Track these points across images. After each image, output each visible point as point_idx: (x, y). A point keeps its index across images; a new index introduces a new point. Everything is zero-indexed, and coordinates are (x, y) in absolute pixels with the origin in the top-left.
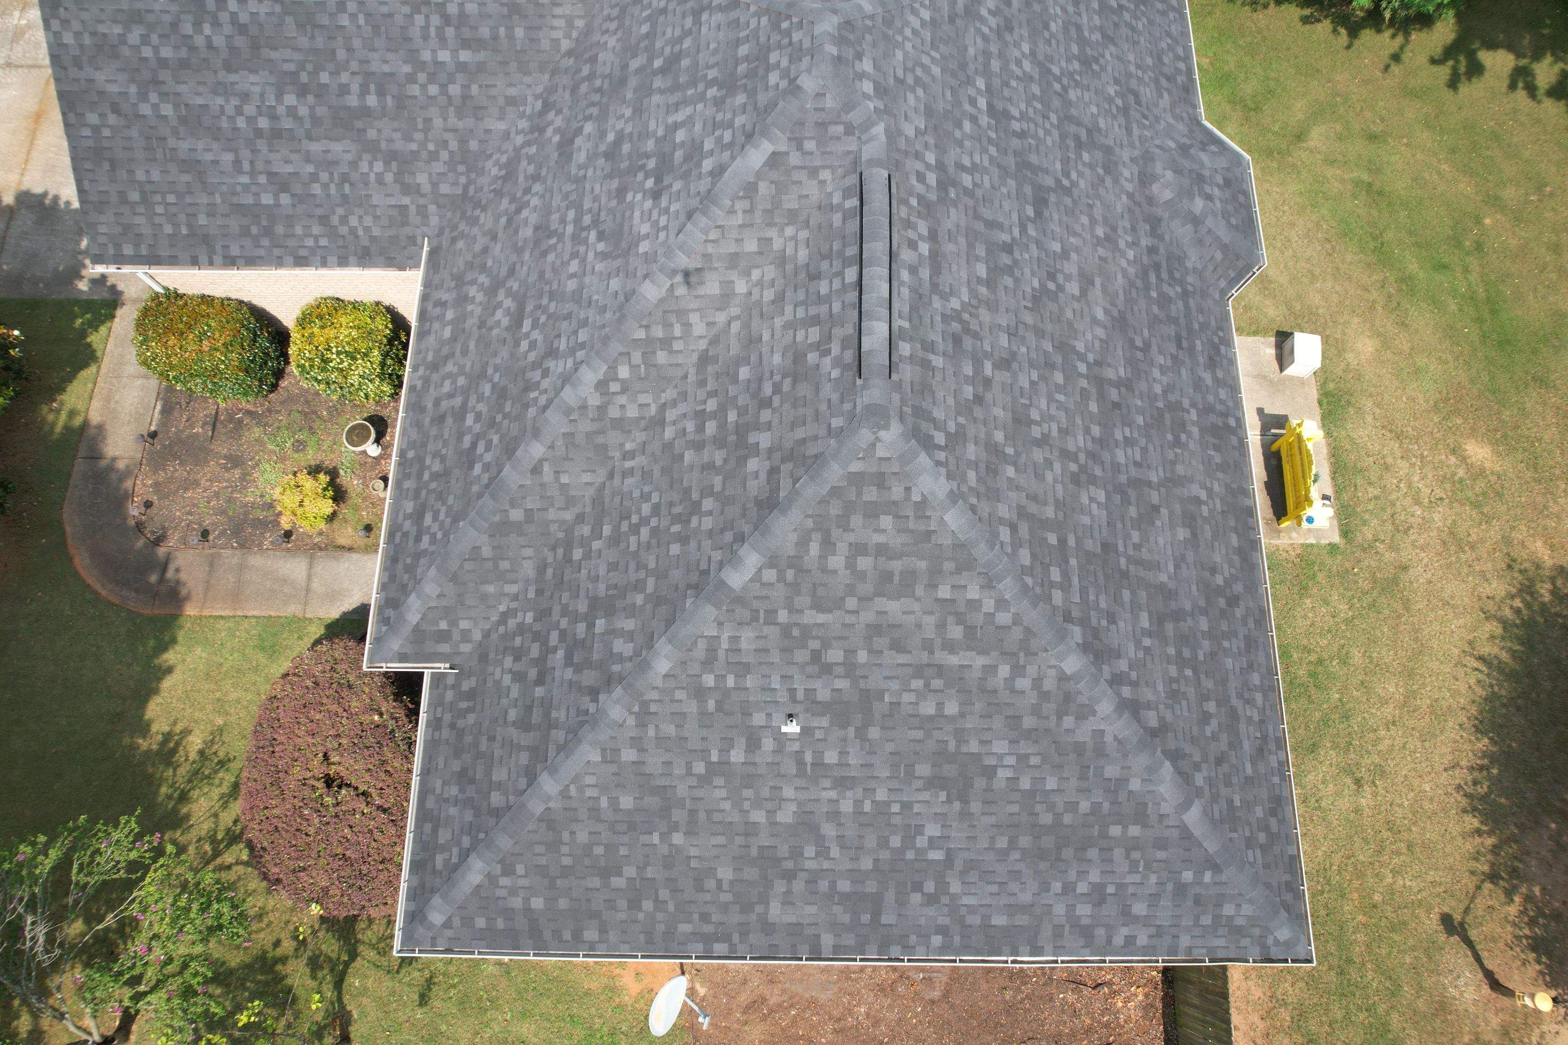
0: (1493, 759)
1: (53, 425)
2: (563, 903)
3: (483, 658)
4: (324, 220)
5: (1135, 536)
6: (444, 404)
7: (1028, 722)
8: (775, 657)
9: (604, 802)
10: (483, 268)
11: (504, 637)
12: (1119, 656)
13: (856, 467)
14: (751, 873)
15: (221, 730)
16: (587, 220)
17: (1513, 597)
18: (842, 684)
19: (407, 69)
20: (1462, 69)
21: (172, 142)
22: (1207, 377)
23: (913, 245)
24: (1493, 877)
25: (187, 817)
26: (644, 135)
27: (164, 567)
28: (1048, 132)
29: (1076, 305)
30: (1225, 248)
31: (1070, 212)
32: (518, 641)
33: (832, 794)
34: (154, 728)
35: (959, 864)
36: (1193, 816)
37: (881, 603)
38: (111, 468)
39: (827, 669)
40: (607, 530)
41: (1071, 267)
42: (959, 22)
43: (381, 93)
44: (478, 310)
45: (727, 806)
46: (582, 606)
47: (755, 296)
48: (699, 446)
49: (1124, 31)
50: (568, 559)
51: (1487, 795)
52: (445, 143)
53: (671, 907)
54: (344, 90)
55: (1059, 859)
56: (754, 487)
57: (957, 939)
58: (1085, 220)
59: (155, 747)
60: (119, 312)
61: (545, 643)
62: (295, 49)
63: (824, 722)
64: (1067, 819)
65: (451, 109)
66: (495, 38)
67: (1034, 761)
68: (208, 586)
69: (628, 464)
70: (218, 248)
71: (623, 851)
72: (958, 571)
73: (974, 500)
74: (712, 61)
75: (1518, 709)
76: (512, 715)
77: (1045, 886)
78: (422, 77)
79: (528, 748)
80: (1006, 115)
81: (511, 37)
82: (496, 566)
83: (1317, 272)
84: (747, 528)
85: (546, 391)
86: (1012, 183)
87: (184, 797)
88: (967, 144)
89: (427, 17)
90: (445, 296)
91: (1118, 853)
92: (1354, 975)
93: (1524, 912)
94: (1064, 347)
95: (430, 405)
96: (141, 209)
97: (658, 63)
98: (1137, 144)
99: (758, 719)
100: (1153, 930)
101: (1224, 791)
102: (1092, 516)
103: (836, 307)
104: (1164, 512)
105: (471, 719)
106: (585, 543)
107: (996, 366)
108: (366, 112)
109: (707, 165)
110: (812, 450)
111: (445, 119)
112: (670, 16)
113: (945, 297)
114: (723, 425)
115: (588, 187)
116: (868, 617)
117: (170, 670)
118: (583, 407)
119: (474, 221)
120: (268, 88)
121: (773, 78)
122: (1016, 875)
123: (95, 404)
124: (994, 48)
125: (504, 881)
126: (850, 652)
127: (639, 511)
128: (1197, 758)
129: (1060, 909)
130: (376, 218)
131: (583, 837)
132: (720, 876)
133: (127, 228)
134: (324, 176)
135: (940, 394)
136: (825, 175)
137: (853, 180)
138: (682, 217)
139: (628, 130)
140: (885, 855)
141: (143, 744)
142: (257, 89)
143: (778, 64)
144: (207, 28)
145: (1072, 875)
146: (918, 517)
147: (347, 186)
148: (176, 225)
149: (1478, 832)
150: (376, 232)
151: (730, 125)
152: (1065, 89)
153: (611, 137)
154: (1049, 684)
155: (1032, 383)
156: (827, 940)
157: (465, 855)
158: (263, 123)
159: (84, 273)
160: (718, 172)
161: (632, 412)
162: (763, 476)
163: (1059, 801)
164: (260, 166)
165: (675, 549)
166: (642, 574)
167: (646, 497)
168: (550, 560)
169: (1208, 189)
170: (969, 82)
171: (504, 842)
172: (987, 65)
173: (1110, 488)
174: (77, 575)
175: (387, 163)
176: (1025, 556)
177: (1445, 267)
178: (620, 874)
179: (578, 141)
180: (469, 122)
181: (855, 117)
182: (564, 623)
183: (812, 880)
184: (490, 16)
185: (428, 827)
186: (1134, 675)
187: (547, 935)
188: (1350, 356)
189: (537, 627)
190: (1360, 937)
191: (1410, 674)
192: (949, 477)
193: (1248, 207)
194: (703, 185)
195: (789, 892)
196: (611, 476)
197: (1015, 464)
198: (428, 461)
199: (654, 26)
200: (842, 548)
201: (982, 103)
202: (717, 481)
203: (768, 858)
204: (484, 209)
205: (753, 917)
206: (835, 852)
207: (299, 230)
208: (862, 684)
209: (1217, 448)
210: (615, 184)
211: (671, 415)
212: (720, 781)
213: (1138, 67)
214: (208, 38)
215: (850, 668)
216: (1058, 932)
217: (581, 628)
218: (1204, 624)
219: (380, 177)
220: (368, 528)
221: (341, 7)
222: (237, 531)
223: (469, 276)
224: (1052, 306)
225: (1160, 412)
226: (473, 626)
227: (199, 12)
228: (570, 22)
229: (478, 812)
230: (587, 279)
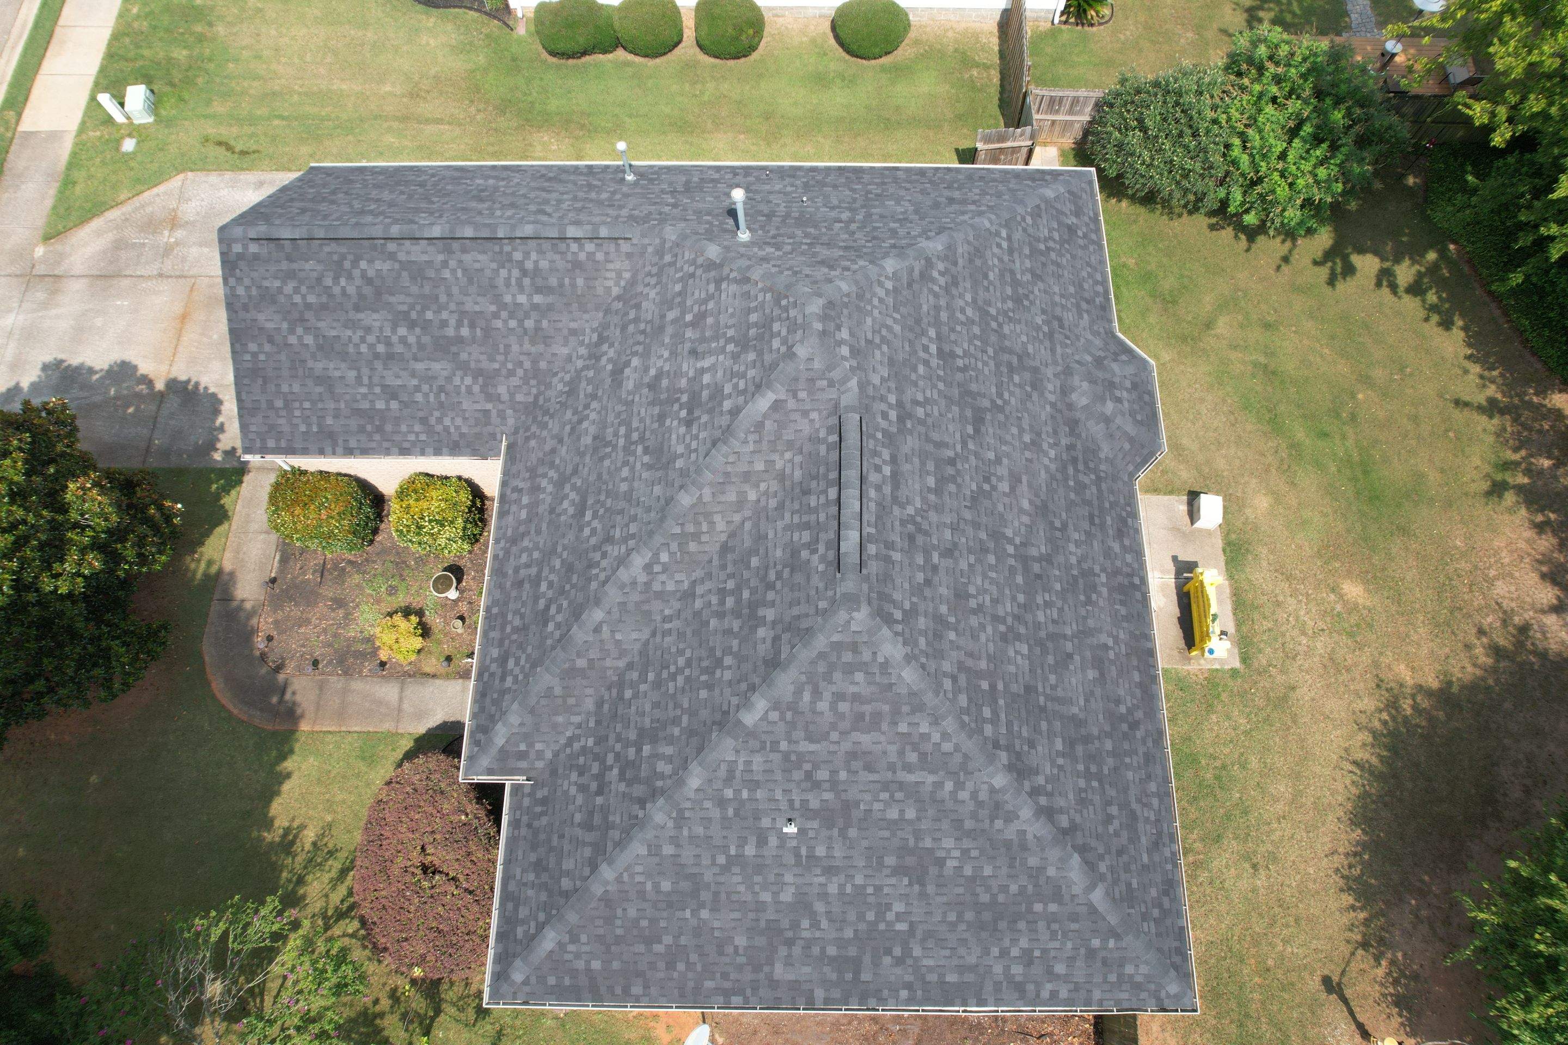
0: (1365, 846)
1: (195, 572)
2: (616, 965)
3: (554, 773)
4: (424, 421)
5: (1053, 678)
6: (523, 572)
7: (969, 824)
8: (778, 776)
9: (649, 886)
10: (552, 465)
11: (570, 757)
12: (1037, 773)
13: (836, 638)
14: (761, 941)
15: (330, 826)
16: (635, 436)
17: (1381, 711)
18: (828, 796)
19: (493, 308)
20: (1339, 269)
21: (310, 364)
22: (1116, 547)
23: (878, 469)
24: (1365, 945)
25: (304, 897)
26: (678, 374)
27: (283, 692)
28: (985, 364)
29: (1007, 500)
30: (1131, 440)
31: (1003, 426)
32: (581, 760)
33: (822, 880)
34: (277, 823)
35: (919, 934)
36: (1097, 896)
37: (856, 736)
38: (240, 608)
39: (817, 785)
40: (651, 676)
41: (1002, 471)
42: (916, 287)
43: (472, 326)
44: (549, 499)
45: (742, 888)
46: (633, 735)
47: (763, 503)
48: (721, 615)
49: (1051, 268)
50: (621, 697)
51: (1360, 876)
52: (520, 364)
53: (699, 968)
54: (444, 324)
55: (996, 930)
56: (763, 649)
57: (919, 993)
58: (1015, 430)
59: (277, 839)
60: (246, 478)
61: (603, 762)
62: (409, 295)
63: (815, 824)
64: (1001, 898)
65: (526, 338)
66: (561, 285)
67: (974, 853)
68: (318, 707)
69: (667, 626)
70: (340, 442)
71: (663, 924)
72: (913, 712)
73: (923, 660)
74: (731, 322)
75: (1386, 805)
76: (578, 818)
77: (986, 952)
78: (504, 314)
79: (590, 844)
80: (953, 355)
81: (574, 285)
82: (565, 702)
83: (1223, 440)
84: (757, 680)
85: (605, 569)
86: (955, 409)
87: (301, 881)
88: (921, 383)
89: (509, 271)
90: (521, 485)
91: (1041, 925)
92: (1251, 1027)
93: (1389, 974)
94: (997, 536)
95: (510, 572)
96: (284, 413)
97: (689, 318)
98: (1060, 361)
99: (766, 822)
100: (1072, 986)
101: (1123, 876)
102: (1017, 666)
103: (822, 517)
104: (1077, 658)
105: (544, 820)
106: (633, 685)
107: (941, 555)
108: (460, 340)
109: (727, 405)
110: (804, 624)
111: (521, 345)
112: (697, 280)
113: (902, 506)
114: (739, 601)
115: (635, 410)
116: (846, 746)
117: (288, 775)
118: (634, 583)
119: (544, 426)
120: (386, 323)
121: (776, 343)
122: (963, 942)
123: (228, 555)
124: (943, 302)
125: (571, 948)
126: (834, 772)
127: (676, 663)
128: (1101, 850)
129: (998, 969)
130: (465, 419)
131: (632, 913)
132: (737, 943)
133: (272, 427)
134: (425, 388)
135: (898, 581)
136: (814, 415)
137: (834, 421)
138: (709, 445)
139: (666, 368)
140: (862, 926)
141: (268, 836)
142: (377, 324)
143: (779, 333)
144: (343, 282)
145: (1007, 942)
146: (882, 674)
147: (443, 395)
148: (309, 425)
149: (1353, 908)
150: (465, 430)
151: (744, 376)
152: (1000, 325)
153: (653, 372)
154: (983, 796)
155: (970, 565)
156: (819, 994)
157: (541, 927)
158: (381, 348)
159: (219, 445)
160: (735, 412)
161: (670, 587)
162: (769, 641)
163: (994, 884)
164: (376, 380)
165: (703, 694)
166: (679, 712)
167: (681, 652)
168: (607, 697)
169: (1118, 393)
170: (924, 333)
171: (572, 917)
172: (937, 317)
173: (1032, 642)
174: (214, 697)
175: (475, 378)
176: (963, 700)
177: (1326, 435)
178: (660, 942)
179: (627, 371)
180: (541, 348)
181: (836, 374)
182: (618, 747)
183: (807, 947)
184: (558, 270)
185: (510, 906)
186: (1049, 787)
187: (603, 990)
188: (1248, 511)
189: (597, 750)
190: (1256, 996)
191: (1297, 776)
192: (905, 643)
193: (1152, 404)
194: (725, 420)
195: (789, 956)
196: (654, 634)
197: (956, 630)
198: (510, 617)
199: (685, 287)
200: (827, 696)
201: (933, 348)
202: (735, 643)
203: (773, 929)
204: (552, 417)
205: (762, 976)
206: (824, 924)
207: (404, 428)
208: (843, 796)
209: (1122, 603)
210: (656, 410)
211: (700, 590)
212: (736, 870)
213: (1062, 296)
214: (343, 289)
215: (834, 784)
216: (997, 987)
217: (632, 752)
218: (1109, 745)
219: (469, 389)
220: (449, 659)
221: (445, 264)
222: (341, 661)
223: (541, 471)
224: (987, 503)
225: (1075, 578)
226: (546, 748)
227: (338, 270)
228: (619, 274)
229: (551, 894)
230: (636, 484)
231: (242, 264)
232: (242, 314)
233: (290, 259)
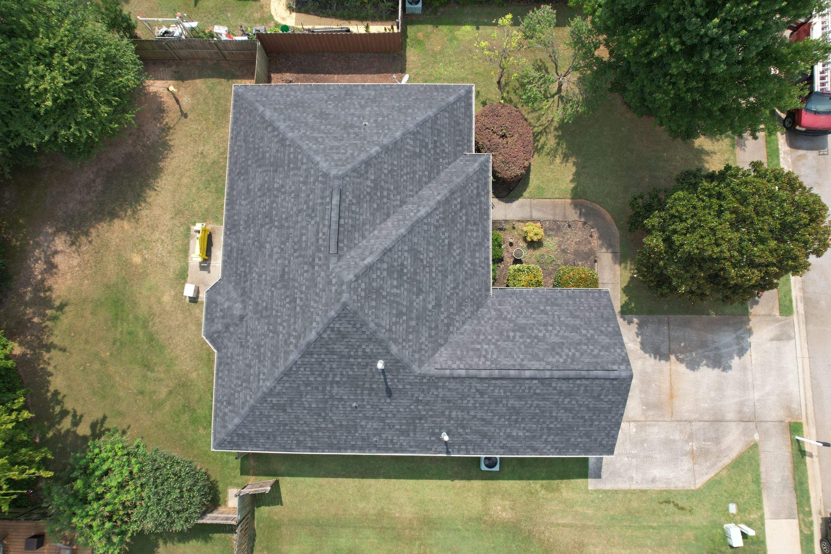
0: (160, 161)
1: (631, 264)
2: (429, 94)
3: (455, 154)
4: (528, 302)
5: (267, 178)
6: (475, 228)
7: (303, 125)
8: (368, 135)
9: (416, 111)
10: (466, 273)
11: (449, 158)
12: (276, 142)
13: (343, 168)
14: (378, 99)
15: (551, 164)
16: (427, 270)
17: (140, 210)
18: (351, 131)
19: (499, 343)
20: (99, 426)
21: (582, 323)
22: (234, 244)
23: (324, 234)
24: (170, 128)
25: (556, 139)
26: (409, 291)
27: (581, 214)
28: (277, 305)
29: (275, 244)
30: (219, 294)
31: (273, 278)
32: (444, 155)
33: (356, 112)
34: (572, 164)
35: (324, 101)
36: (261, 109)
37: (339, 145)
38: (607, 249)
39: (355, 133)
41: (275, 257)
42: (303, 330)
43: (508, 337)
44: (466, 257)
45: (384, 110)
46: (423, 157)
47: (372, 228)
48: (389, 189)
49: (241, 375)
50: (429, 173)
51: (165, 151)
52: (485, 322)
53: (400, 93)
54: (521, 337)
55: (298, 102)
56: (372, 170)
58: (268, 278)
59: (570, 159)
60: (620, 309)
61: (435, 152)
62: (539, 348)
63: (356, 124)
64: (295, 109)
65: (483, 332)
66: (468, 352)
67: (302, 118)
68: (565, 208)
70: (565, 295)
71: (412, 103)
72: (318, 150)
73: (312, 166)
74: (384, 306)
75: (148, 176)
76: (444, 135)
77: (302, 97)
78: (494, 341)
79: (438, 125)
80: (290, 302)
81: (462, 351)
82: (452, 175)
83: (177, 330)
84: (374, 160)
85: (437, 215)
86: (291, 276)
87: (558, 144)
88: (304, 282)
89: (492, 358)
90: (480, 269)
91: (282, 103)
93: (164, 120)
94: (281, 227)
96: (592, 305)
97: (405, 318)
99: (374, 125)
101: (251, 119)
102: (279, 178)
103: (347, 214)
104: (256, 191)
105: (457, 138)
106: (425, 176)
107: (303, 209)
108: (513, 331)
109: (385, 266)
110: (355, 174)
111: (485, 329)
112: (401, 336)
113: (316, 223)
114: (382, 193)
115: (428, 282)
116: (342, 142)
117: (571, 181)
118: (424, 207)
119: (472, 293)
120: (549, 338)
121: (363, 286)
122: (309, 99)
123: (618, 273)
124: (292, 327)
125: (444, 97)
126: (348, 136)
127: (407, 178)
128: (258, 124)
131: (422, 105)
133: (597, 300)
134: (528, 314)
135: (319, 192)
136: (348, 256)
138: (393, 251)
139: (414, 297)
140: (343, 102)
141: (573, 159)
142: (552, 337)
143: (362, 290)
144: (570, 354)
145: (295, 99)
146: (328, 159)
147: (520, 311)
149: (170, 140)
150: (510, 299)
151: (378, 277)
152: (268, 329)
153: (421, 298)
154: (296, 131)
155: (292, 210)
156: (360, 88)
157: (455, 104)
158: (550, 328)
159: (636, 326)
160: (381, 260)
161: (410, 206)
162: (369, 173)
163: (296, 112)
164: (551, 317)
165: (395, 163)
166: (405, 160)
167: (405, 181)
168: (435, 174)
169: (221, 314)
170: (301, 307)
171: (443, 104)
172: (295, 319)
173: (272, 190)
174: (609, 212)
175: (506, 317)
176: (300, 157)
177: (129, 334)
178: (413, 99)
179: (433, 304)
180: (477, 328)
182: (429, 155)
183: (363, 98)
184: (469, 357)
185: (468, 114)
186: (273, 139)
187: (433, 88)
188: (173, 293)
189: (438, 157)
190: (211, 112)
191: (179, 185)
192: (318, 169)
193: (207, 313)
194: (386, 259)
195: (369, 96)
196: (417, 192)
197: (300, 182)
198: (478, 212)
199: (407, 336)
200: (348, 154)
201: (298, 301)
202: (383, 177)
203: (374, 102)
204: (469, 297)
206: (356, 103)
207: (537, 300)
208: (346, 131)
209: (235, 221)
210: (418, 278)
211: (398, 203)
212: (385, 115)
213: (238, 361)
214: (570, 351)
215: (349, 134)
216: (299, 90)
217: (424, 151)
218: (249, 162)
219: (508, 313)
220: (514, 228)
221: (522, 360)
222: (559, 227)
223: (472, 272)
224: (283, 239)
225: (252, 222)
226: (459, 162)
227: (573, 359)
228: (441, 356)
229: (452, 113)
230: (425, 246)
231: (620, 361)
232: (617, 341)
233: (597, 363)
